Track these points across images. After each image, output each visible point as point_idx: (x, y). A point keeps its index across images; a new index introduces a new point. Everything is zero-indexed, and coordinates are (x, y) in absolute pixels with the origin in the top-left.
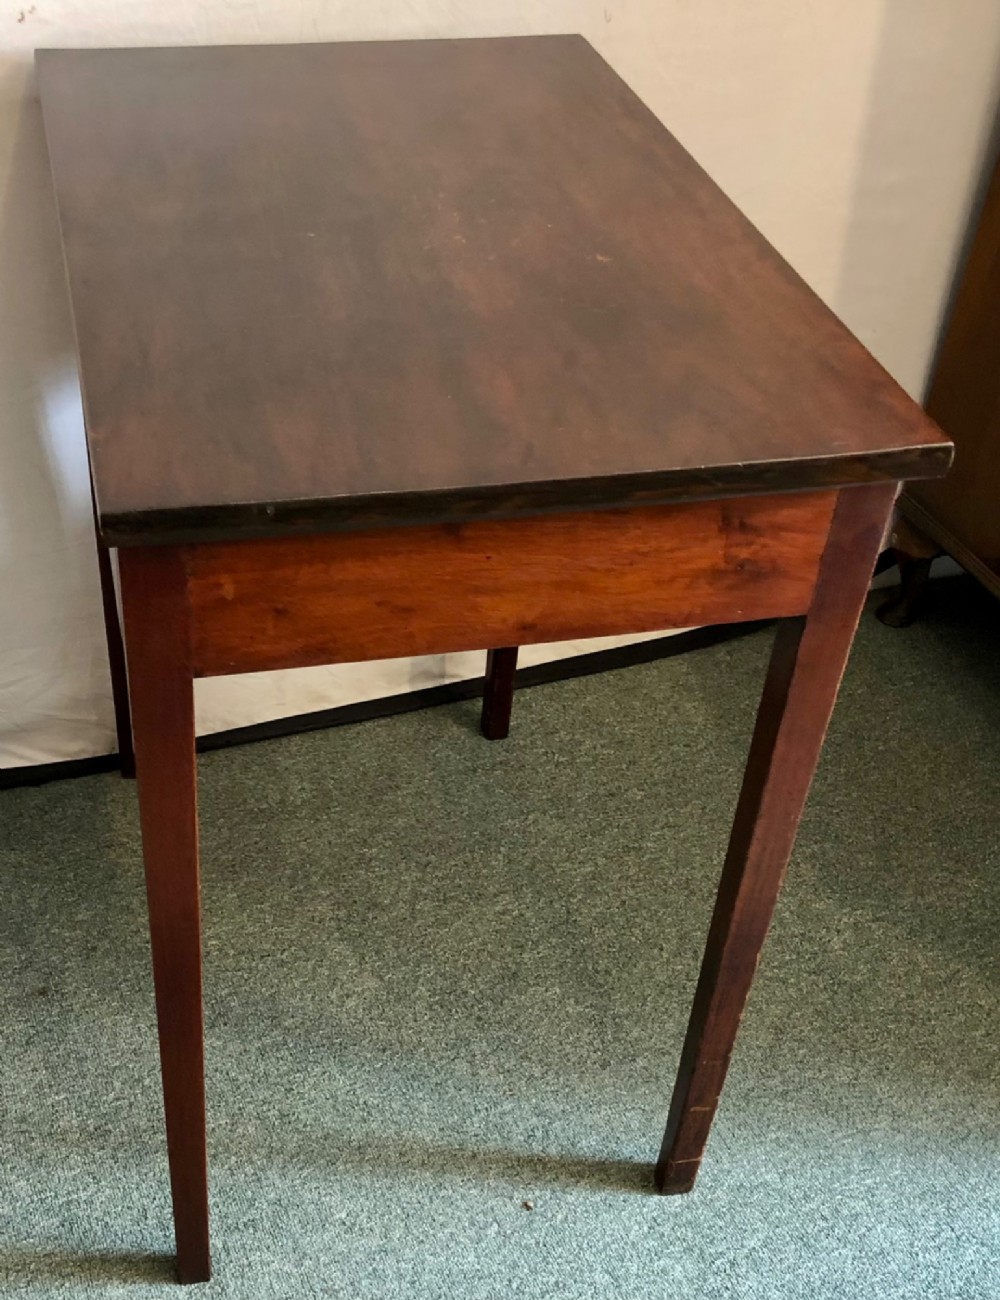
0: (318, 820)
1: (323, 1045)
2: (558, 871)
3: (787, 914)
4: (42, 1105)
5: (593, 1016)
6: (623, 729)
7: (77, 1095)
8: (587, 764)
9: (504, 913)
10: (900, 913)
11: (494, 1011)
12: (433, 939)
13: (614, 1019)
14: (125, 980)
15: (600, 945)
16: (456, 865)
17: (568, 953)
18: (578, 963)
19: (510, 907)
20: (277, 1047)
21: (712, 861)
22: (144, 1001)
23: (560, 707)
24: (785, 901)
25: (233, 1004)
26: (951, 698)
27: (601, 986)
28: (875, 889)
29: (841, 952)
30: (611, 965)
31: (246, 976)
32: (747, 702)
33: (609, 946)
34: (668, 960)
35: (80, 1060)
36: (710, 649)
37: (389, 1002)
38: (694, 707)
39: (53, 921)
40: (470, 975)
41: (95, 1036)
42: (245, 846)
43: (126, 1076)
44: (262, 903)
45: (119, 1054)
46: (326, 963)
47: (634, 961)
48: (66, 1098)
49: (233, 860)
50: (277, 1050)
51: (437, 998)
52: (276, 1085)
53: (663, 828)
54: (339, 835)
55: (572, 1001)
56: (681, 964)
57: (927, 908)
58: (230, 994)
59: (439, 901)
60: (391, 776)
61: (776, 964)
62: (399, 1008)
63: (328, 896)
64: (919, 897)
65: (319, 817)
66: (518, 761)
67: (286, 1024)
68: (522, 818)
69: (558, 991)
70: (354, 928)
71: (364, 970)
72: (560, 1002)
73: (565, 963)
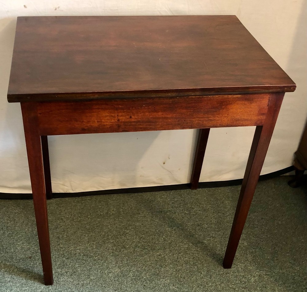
0: (115, 220)
1: (100, 286)
2: (178, 245)
3: (240, 269)
6: (206, 206)
7: (31, 288)
8: (194, 215)
9: (159, 256)
10: (274, 274)
11: (149, 284)
12: (138, 260)
15: (184, 270)
16: (150, 239)
17: (174, 270)
18: (176, 274)
19: (162, 254)
21: (222, 249)
22: (56, 265)
23: (190, 197)
24: (241, 265)
25: (78, 270)
26: (304, 211)
27: (181, 282)
28: (268, 266)
29: (253, 283)
30: (186, 276)
31: (84, 262)
33: (187, 270)
34: (202, 277)
36: (237, 186)
37: (121, 276)
38: (228, 203)
40: (145, 272)
42: (94, 224)
44: (94, 242)
46: (107, 262)
47: (192, 276)
48: (28, 289)
49: (90, 228)
50: (87, 285)
51: (135, 277)
53: (211, 237)
54: (120, 225)
55: (172, 285)
56: (206, 279)
57: (282, 274)
58: (79, 267)
59: (142, 249)
60: (138, 210)
61: (233, 283)
62: (123, 279)
63: (112, 242)
64: (280, 270)
65: (116, 219)
66: (174, 211)
67: (92, 278)
68: (172, 228)
69: (169, 281)
70: (117, 253)
71: (116, 266)
72: (168, 285)
73: (173, 273)
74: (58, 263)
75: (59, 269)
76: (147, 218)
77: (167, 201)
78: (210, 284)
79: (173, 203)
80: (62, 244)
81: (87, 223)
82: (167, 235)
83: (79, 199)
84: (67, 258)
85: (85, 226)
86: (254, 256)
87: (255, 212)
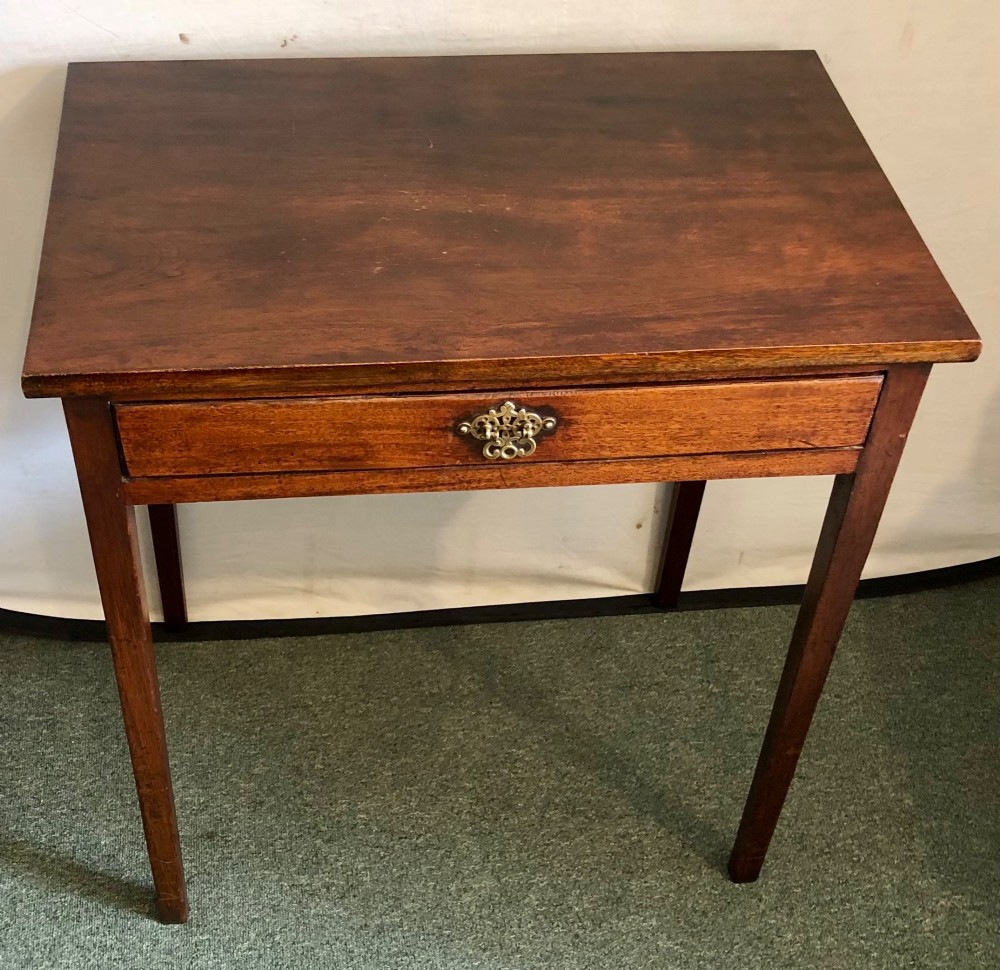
0: (478, 712)
1: (434, 934)
2: (684, 803)
3: (888, 886)
4: (188, 941)
5: (681, 953)
7: (217, 938)
8: (739, 699)
9: (624, 837)
11: (591, 932)
12: (554, 850)
13: (698, 961)
14: (281, 839)
15: (704, 885)
16: (591, 780)
17: (673, 887)
18: (680, 899)
19: (631, 831)
20: (394, 927)
21: (831, 820)
22: (292, 861)
23: (727, 636)
24: (890, 873)
25: (365, 879)
27: (695, 926)
28: (980, 877)
29: (929, 934)
30: (709, 907)
31: (382, 854)
32: (909, 661)
33: (713, 888)
34: (764, 911)
35: (226, 906)
37: (500, 903)
38: (855, 657)
39: (235, 771)
40: (578, 891)
41: (244, 886)
42: (410, 727)
43: (261, 929)
44: (412, 786)
45: (260, 907)
46: (454, 854)
47: (731, 907)
49: (396, 739)
50: (393, 931)
51: (544, 908)
52: (385, 963)
54: (494, 731)
55: (664, 936)
56: (775, 918)
58: (365, 869)
59: (567, 812)
60: (554, 679)
61: (864, 935)
62: (507, 911)
63: (470, 789)
65: (481, 710)
66: (674, 686)
68: (663, 744)
69: (654, 923)
70: (486, 825)
71: (483, 869)
72: (653, 935)
73: (668, 896)
74: (300, 856)
75: (302, 877)
76: (583, 709)
77: (649, 649)
78: (790, 936)
79: (668, 656)
80: (309, 793)
81: (388, 723)
82: (648, 767)
83: (360, 638)
84: (329, 841)
85: (380, 733)
86: (936, 842)
87: (945, 690)
